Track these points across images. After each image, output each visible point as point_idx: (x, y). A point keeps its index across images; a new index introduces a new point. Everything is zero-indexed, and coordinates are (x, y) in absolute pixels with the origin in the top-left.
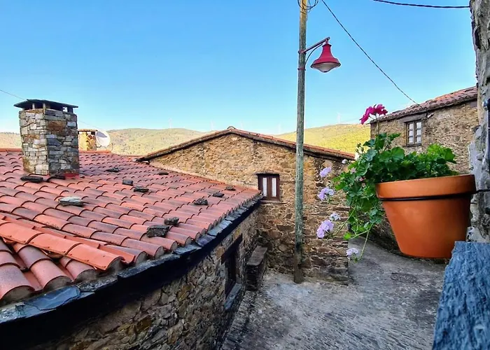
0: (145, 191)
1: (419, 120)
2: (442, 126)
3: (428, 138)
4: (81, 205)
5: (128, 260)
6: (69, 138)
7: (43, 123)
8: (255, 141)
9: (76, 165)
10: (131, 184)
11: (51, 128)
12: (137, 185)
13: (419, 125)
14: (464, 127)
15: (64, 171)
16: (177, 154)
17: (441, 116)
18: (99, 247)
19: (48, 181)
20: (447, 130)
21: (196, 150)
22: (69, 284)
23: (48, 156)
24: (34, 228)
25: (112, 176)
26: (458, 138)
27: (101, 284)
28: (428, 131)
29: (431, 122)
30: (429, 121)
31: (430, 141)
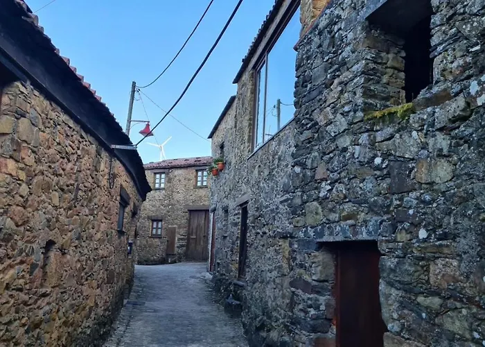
1: (164, 173)
2: (177, 178)
3: (169, 184)
13: (163, 176)
14: (189, 180)
17: (177, 172)
20: (180, 181)
26: (186, 186)
28: (169, 180)
29: (171, 175)
30: (170, 174)
31: (170, 187)
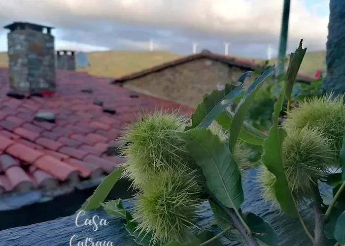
0: (113, 113)
4: (52, 121)
5: (85, 174)
6: (47, 58)
7: (25, 43)
8: (230, 66)
9: (53, 84)
10: (101, 104)
11: (32, 48)
12: (107, 106)
15: (42, 89)
16: (149, 77)
18: (62, 160)
19: (29, 98)
21: (168, 73)
22: (33, 189)
23: (30, 75)
24: (12, 138)
25: (86, 96)
27: (60, 192)
